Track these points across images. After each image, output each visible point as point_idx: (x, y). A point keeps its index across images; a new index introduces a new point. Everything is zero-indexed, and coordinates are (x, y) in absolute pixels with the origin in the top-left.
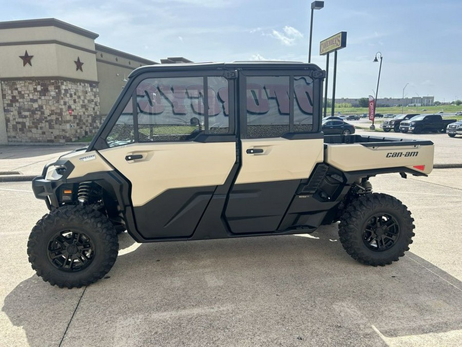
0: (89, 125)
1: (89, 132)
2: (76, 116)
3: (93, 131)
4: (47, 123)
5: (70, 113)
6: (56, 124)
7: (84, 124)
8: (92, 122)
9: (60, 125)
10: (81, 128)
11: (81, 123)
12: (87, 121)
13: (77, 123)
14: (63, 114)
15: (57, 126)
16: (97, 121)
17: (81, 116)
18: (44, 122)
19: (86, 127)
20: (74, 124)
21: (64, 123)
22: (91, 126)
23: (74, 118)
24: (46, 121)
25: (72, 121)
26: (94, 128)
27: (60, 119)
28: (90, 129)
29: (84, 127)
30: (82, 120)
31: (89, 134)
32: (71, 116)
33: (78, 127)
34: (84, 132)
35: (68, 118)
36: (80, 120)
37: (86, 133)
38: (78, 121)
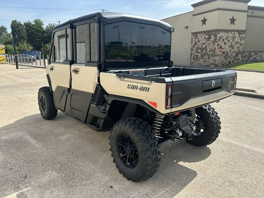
0: (233, 58)
1: (231, 62)
2: (224, 52)
3: (235, 62)
4: (207, 56)
5: (220, 50)
6: (211, 56)
7: (229, 57)
8: (235, 56)
9: (213, 57)
10: (227, 59)
11: (227, 56)
12: (232, 55)
13: (224, 56)
14: (216, 51)
15: (211, 58)
16: (239, 55)
17: (227, 52)
18: (206, 55)
19: (230, 59)
20: (222, 57)
21: (215, 56)
22: (234, 58)
23: (222, 53)
24: (207, 55)
25: (221, 55)
26: (236, 60)
27: (214, 54)
28: (233, 60)
29: (229, 59)
30: (228, 54)
31: (232, 63)
32: (220, 52)
33: (224, 59)
34: (228, 62)
35: (219, 53)
36: (227, 54)
37: (230, 62)
38: (225, 55)
